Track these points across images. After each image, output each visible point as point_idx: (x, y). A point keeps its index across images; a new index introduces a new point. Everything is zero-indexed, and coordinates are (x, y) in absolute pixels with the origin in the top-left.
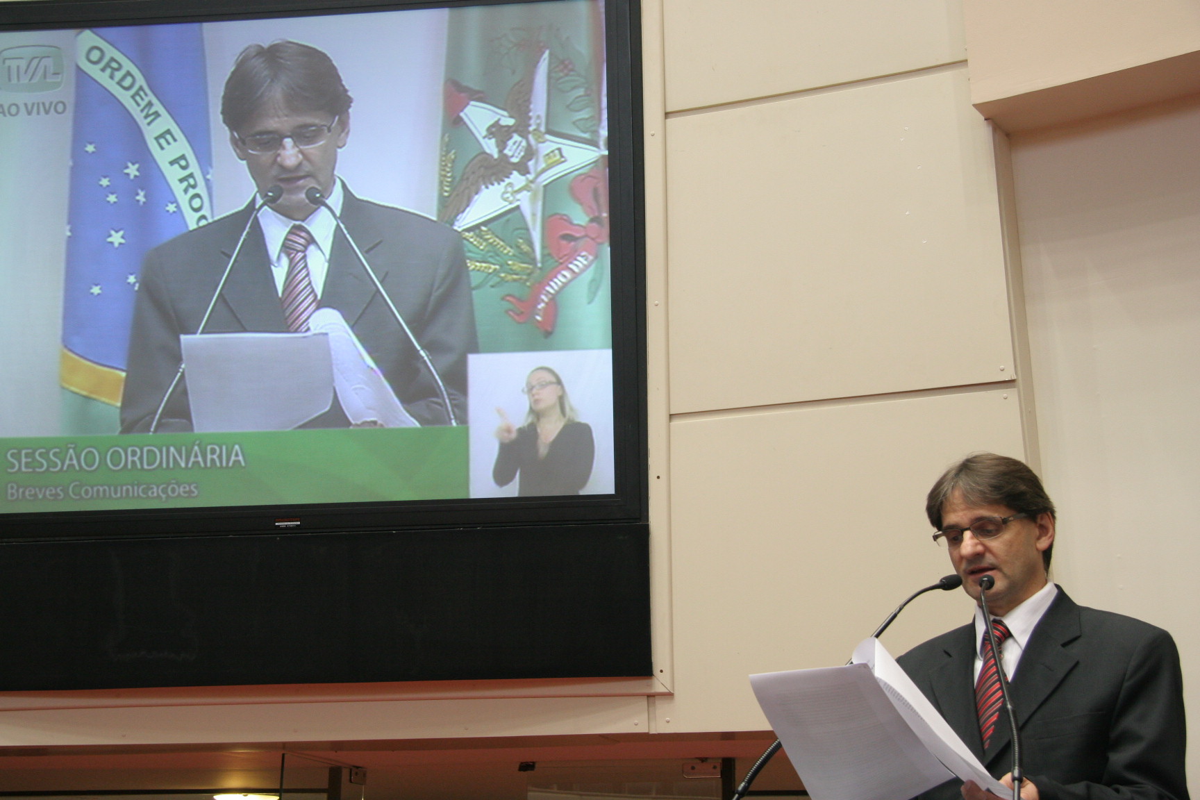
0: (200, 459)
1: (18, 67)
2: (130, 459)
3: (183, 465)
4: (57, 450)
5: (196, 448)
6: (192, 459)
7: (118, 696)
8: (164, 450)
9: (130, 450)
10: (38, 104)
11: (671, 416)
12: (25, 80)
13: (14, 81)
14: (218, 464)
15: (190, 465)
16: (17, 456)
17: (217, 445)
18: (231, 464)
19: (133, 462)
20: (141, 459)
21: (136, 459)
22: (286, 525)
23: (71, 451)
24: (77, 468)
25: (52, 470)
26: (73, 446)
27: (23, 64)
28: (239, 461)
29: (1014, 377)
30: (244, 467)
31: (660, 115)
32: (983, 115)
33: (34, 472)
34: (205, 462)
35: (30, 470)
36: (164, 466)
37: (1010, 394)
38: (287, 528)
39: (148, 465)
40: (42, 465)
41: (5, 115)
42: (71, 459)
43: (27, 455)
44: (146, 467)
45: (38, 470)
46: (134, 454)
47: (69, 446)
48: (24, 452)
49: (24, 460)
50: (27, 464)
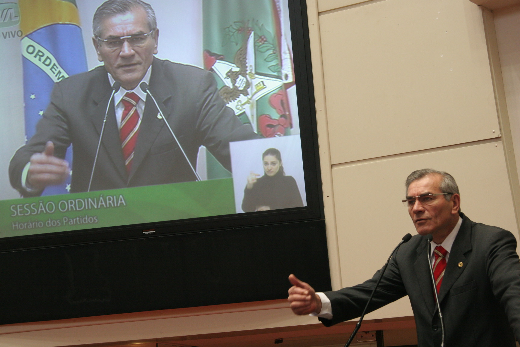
0: (104, 203)
2: (70, 206)
3: (96, 207)
4: (35, 204)
5: (101, 198)
6: (100, 204)
7: (75, 321)
8: (86, 200)
9: (69, 202)
10: (9, 32)
11: (332, 166)
12: (2, 21)
14: (113, 205)
15: (99, 207)
16: (15, 208)
17: (112, 196)
18: (119, 205)
19: (72, 207)
20: (75, 205)
21: (73, 205)
22: (148, 233)
23: (41, 204)
24: (45, 212)
25: (33, 214)
26: (42, 201)
28: (123, 203)
29: (500, 136)
30: (125, 206)
31: (316, 14)
32: (476, 4)
33: (24, 215)
34: (106, 205)
35: (22, 215)
36: (87, 208)
37: (499, 144)
39: (79, 208)
40: (28, 212)
42: (41, 208)
43: (20, 208)
44: (78, 209)
45: (26, 214)
46: (71, 203)
47: (40, 201)
48: (18, 206)
49: (19, 210)
50: (21, 212)
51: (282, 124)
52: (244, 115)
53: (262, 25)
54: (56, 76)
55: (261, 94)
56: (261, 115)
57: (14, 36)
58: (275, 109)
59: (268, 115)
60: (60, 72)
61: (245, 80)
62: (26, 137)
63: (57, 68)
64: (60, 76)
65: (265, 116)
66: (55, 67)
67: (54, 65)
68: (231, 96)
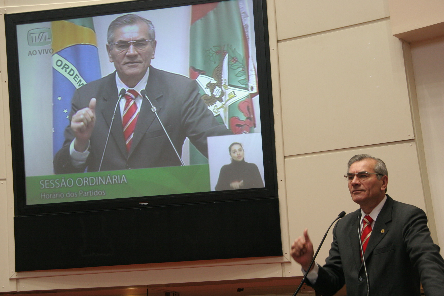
0: (110, 181)
1: (35, 36)
2: (85, 182)
3: (104, 183)
4: (58, 180)
5: (109, 177)
6: (107, 181)
7: (85, 270)
8: (97, 178)
9: (84, 179)
10: (43, 50)
11: (285, 157)
12: (38, 41)
13: (34, 42)
14: (117, 183)
15: (107, 183)
16: (43, 182)
17: (116, 175)
18: (122, 182)
19: (86, 183)
20: (89, 182)
21: (87, 182)
23: (63, 180)
24: (66, 186)
25: (56, 187)
26: (63, 178)
27: (37, 35)
28: (125, 181)
29: (414, 138)
30: (127, 183)
31: (275, 42)
32: (398, 38)
33: (50, 188)
34: (112, 182)
35: (49, 188)
36: (97, 184)
37: (413, 144)
38: (144, 205)
39: (92, 184)
40: (53, 186)
41: (31, 55)
42: (63, 183)
43: (47, 182)
44: (90, 185)
45: (51, 187)
46: (86, 180)
47: (62, 178)
48: (46, 181)
49: (46, 184)
50: (47, 185)
51: (248, 125)
52: (219, 117)
53: (235, 49)
54: (78, 83)
55: (232, 101)
56: (232, 117)
57: (47, 53)
58: (243, 112)
59: (237, 117)
60: (80, 81)
61: (220, 90)
62: (53, 129)
63: (79, 77)
64: (81, 84)
65: (234, 118)
66: (77, 77)
67: (77, 75)
68: (210, 102)
